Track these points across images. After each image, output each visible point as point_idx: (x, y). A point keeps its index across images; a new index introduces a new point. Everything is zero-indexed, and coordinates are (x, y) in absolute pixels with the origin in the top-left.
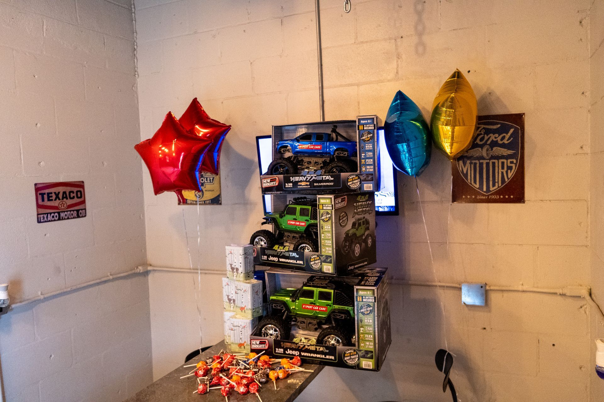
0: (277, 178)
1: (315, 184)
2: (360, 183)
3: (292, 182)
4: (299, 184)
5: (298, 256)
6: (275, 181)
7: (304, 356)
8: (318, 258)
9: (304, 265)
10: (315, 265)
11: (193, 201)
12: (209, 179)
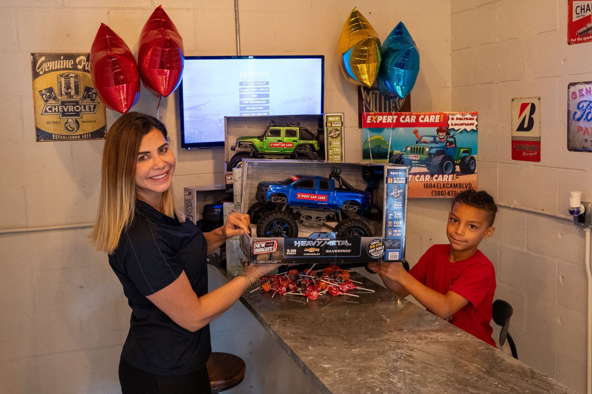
11: (61, 136)
12: (88, 107)
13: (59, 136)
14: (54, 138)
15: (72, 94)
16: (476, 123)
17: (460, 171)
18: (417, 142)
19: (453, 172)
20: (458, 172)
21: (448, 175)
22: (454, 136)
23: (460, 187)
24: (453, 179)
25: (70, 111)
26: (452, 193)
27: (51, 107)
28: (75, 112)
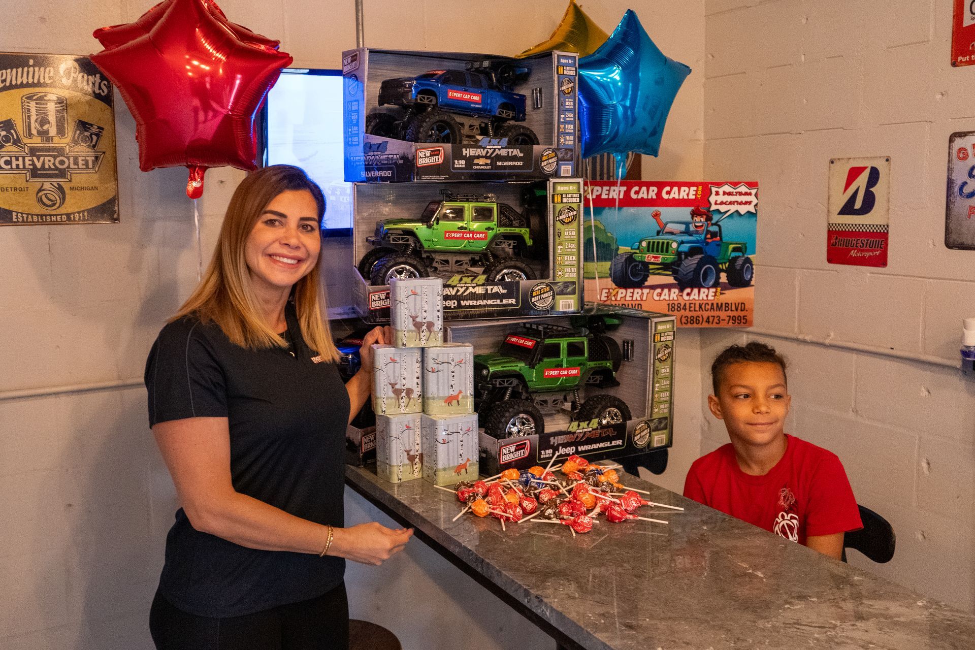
0: (441, 149)
1: (499, 163)
2: (557, 164)
3: (464, 158)
4: (476, 161)
5: (505, 291)
6: (438, 155)
7: (582, 452)
8: (548, 289)
9: (517, 305)
10: (541, 302)
11: (30, 216)
12: (82, 160)
13: (25, 216)
14: (15, 220)
15: (51, 135)
16: (755, 201)
17: (727, 281)
18: (658, 233)
19: (716, 284)
20: (725, 283)
21: (708, 288)
22: (719, 223)
23: (727, 309)
24: (715, 295)
25: (47, 167)
26: (713, 320)
27: (9, 159)
28: (57, 168)
